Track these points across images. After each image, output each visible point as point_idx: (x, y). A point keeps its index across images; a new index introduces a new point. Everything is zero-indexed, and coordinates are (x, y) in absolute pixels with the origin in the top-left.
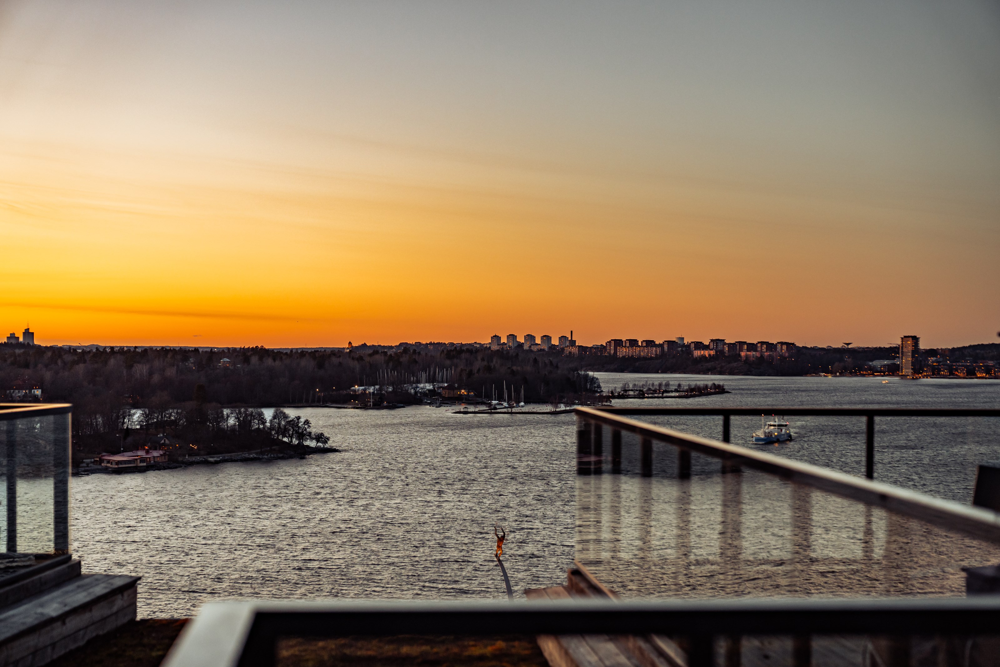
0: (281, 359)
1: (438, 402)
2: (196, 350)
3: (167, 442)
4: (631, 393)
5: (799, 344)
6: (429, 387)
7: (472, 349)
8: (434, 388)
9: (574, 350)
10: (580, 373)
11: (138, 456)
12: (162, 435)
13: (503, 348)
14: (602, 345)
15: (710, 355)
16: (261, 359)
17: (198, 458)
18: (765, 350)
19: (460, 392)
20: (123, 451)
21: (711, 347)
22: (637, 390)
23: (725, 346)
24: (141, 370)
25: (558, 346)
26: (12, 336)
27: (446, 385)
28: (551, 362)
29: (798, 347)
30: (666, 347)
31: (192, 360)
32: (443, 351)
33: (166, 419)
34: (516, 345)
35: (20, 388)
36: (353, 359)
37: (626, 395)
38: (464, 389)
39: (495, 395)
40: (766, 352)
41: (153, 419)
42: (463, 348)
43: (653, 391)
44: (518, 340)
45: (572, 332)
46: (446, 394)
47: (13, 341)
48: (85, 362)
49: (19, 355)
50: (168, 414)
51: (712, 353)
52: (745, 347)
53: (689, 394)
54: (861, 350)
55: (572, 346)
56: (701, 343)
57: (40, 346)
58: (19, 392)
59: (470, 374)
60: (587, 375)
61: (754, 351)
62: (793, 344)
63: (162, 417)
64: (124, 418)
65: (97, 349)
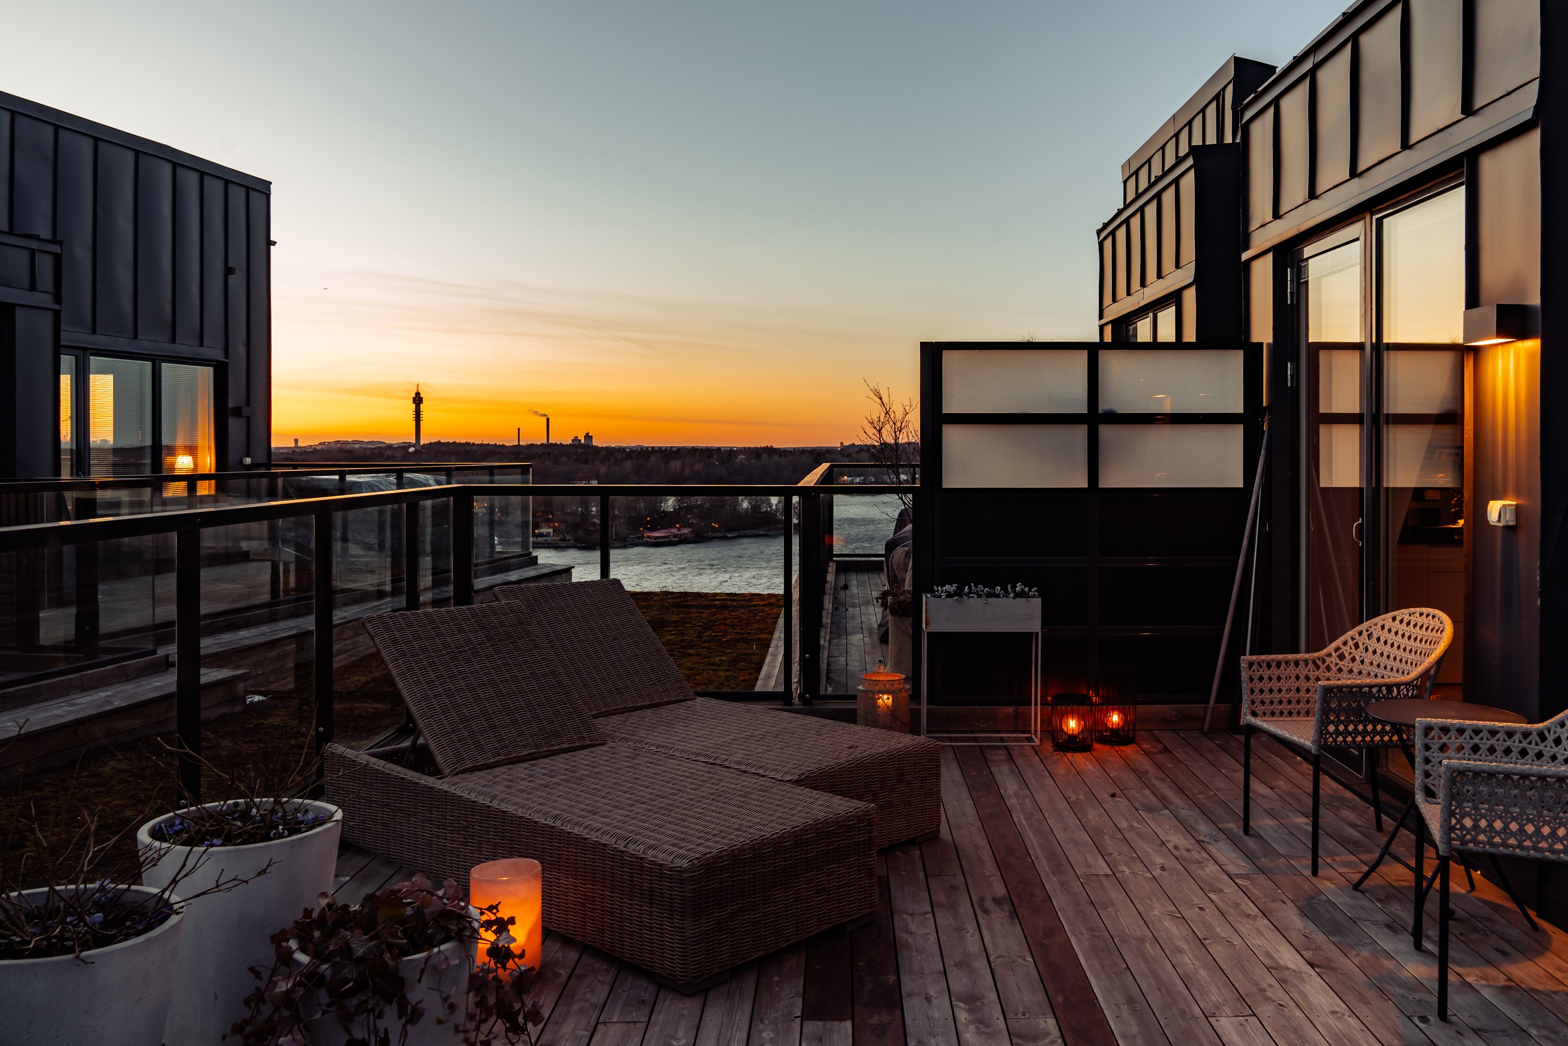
0: (786, 456)
2: (719, 449)
3: (694, 521)
11: (671, 533)
12: (690, 516)
16: (770, 456)
17: (719, 535)
20: (661, 529)
24: (675, 465)
26: (576, 439)
31: (715, 457)
33: (694, 503)
35: (581, 479)
36: (843, 455)
41: (683, 504)
47: (577, 443)
48: (631, 459)
49: (581, 454)
50: (695, 499)
57: (597, 447)
63: (689, 504)
64: (661, 504)
65: (641, 448)
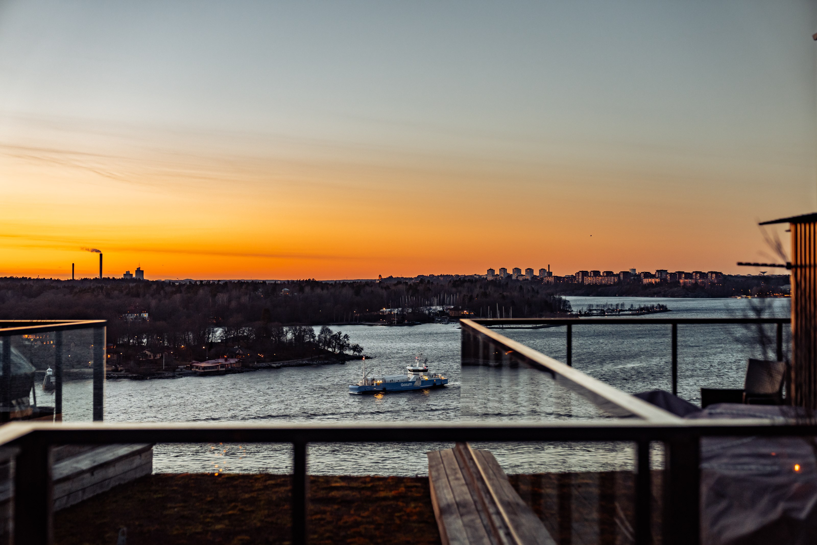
0: (328, 289)
1: (446, 320)
2: (264, 282)
3: (241, 352)
4: (595, 312)
5: (726, 273)
6: (439, 308)
7: (472, 279)
8: (443, 310)
9: (551, 279)
10: (555, 296)
11: (219, 363)
12: (237, 347)
13: (496, 279)
14: (572, 275)
15: (656, 282)
16: (312, 288)
17: (264, 364)
18: (699, 278)
19: (463, 312)
20: (208, 359)
21: (657, 276)
22: (599, 310)
23: (668, 275)
24: (222, 297)
25: (538, 276)
26: (128, 274)
27: (452, 307)
28: (533, 289)
29: (725, 275)
30: (622, 276)
31: (260, 290)
32: (450, 281)
33: (240, 335)
34: (506, 276)
35: (132, 312)
36: (382, 288)
37: (591, 314)
38: (466, 310)
39: (490, 314)
40: (700, 279)
41: (231, 335)
42: (465, 279)
43: (612, 310)
44: (508, 272)
45: (549, 265)
46: (452, 314)
47: (128, 277)
48: (181, 292)
49: (132, 288)
50: (242, 331)
51: (658, 280)
52: (683, 276)
53: (640, 312)
54: (774, 277)
55: (549, 276)
56: (649, 273)
57: (148, 281)
58: (132, 315)
59: (471, 298)
60: (561, 299)
61: (690, 279)
62: (720, 273)
63: (237, 333)
64: (209, 335)
65: (190, 282)
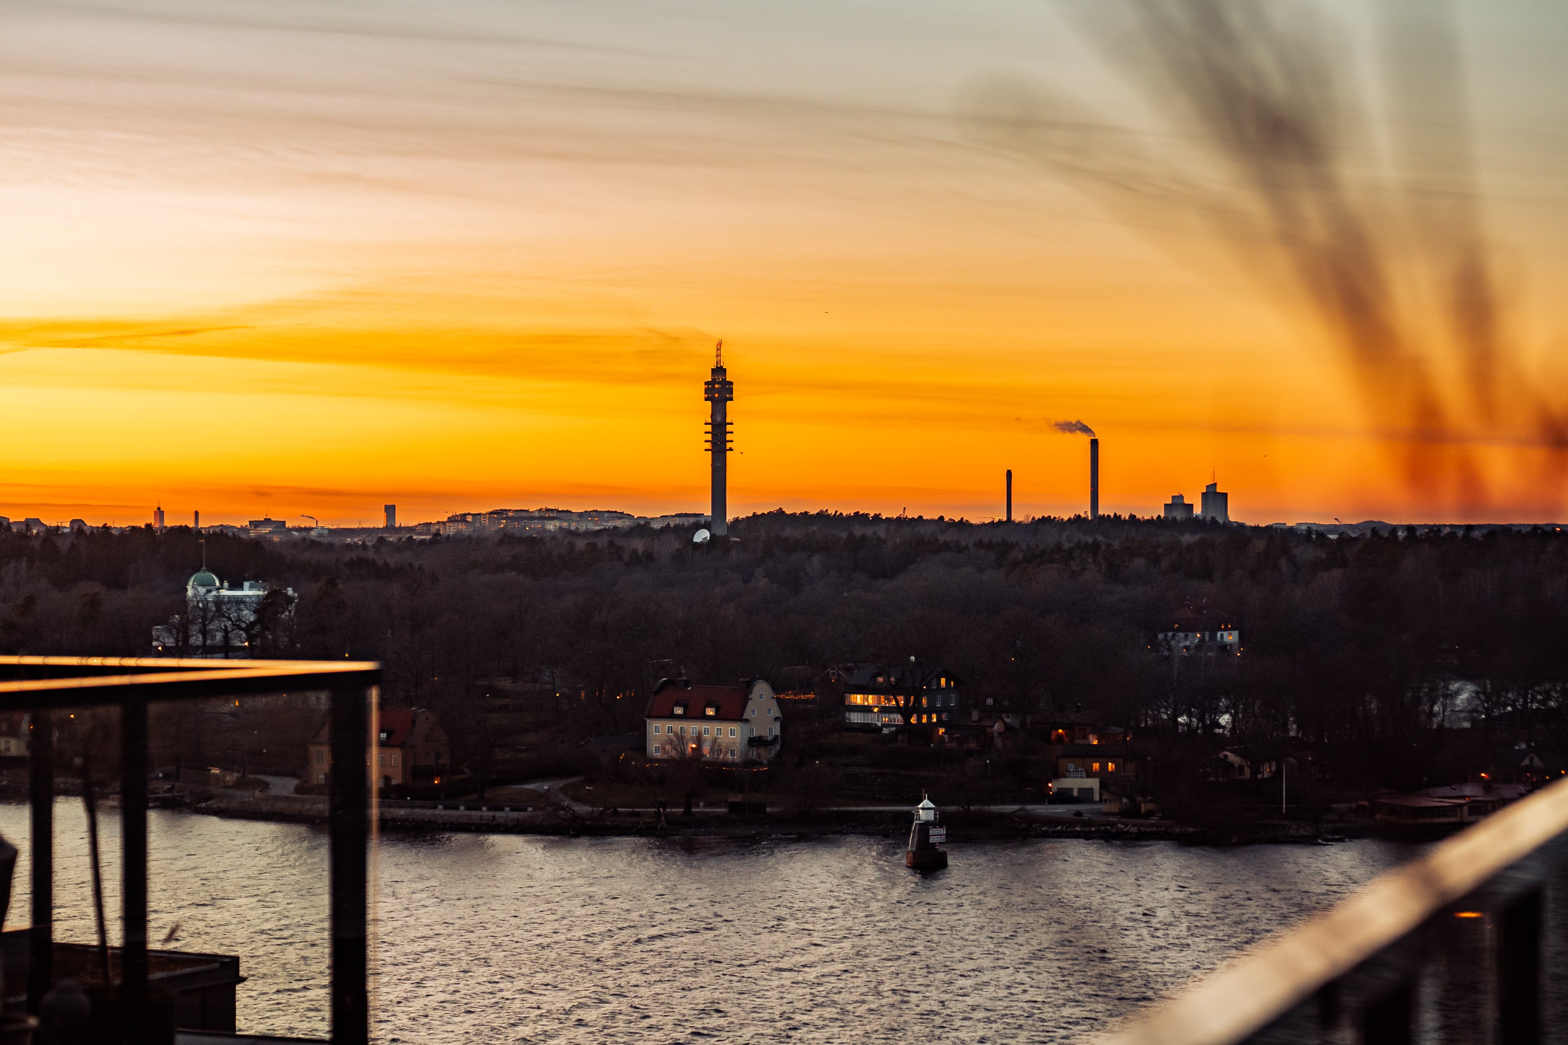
3: (1537, 762)
11: (1464, 797)
12: (1524, 746)
20: (1430, 785)
24: (1480, 582)
26: (1178, 503)
33: (1535, 706)
35: (1188, 628)
41: (1505, 705)
47: (1179, 515)
48: (1344, 563)
49: (1190, 548)
50: (1540, 693)
57: (1241, 526)
58: (1186, 636)
63: (1525, 702)
64: (1433, 703)
65: (1374, 531)
